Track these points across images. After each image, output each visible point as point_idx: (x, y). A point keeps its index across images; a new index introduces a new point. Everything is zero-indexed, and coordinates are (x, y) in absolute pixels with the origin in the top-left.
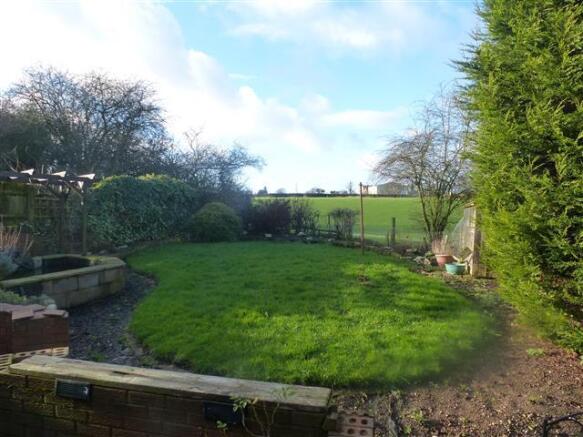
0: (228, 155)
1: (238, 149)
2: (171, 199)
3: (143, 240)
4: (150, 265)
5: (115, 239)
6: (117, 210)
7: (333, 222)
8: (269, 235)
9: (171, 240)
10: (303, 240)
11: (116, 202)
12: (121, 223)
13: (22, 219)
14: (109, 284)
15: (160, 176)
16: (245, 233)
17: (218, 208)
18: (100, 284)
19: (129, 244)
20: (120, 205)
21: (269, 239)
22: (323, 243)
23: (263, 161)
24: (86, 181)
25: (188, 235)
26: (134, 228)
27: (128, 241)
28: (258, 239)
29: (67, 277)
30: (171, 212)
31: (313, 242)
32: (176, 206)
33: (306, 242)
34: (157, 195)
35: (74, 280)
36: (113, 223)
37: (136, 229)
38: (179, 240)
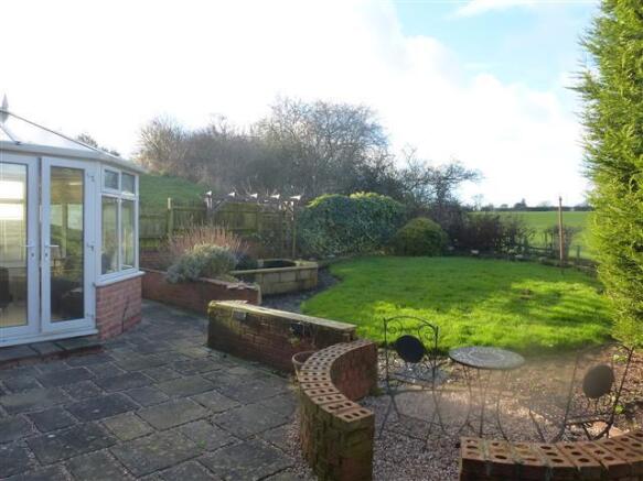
0: (445, 170)
1: (454, 163)
2: (378, 215)
3: (350, 251)
4: (344, 270)
5: (325, 249)
6: (328, 224)
7: (550, 240)
8: (475, 252)
9: (376, 253)
10: (512, 258)
11: (327, 218)
12: (331, 235)
13: (253, 231)
14: (303, 281)
15: (368, 194)
16: (451, 248)
17: (422, 223)
18: (296, 281)
19: (336, 254)
20: (330, 220)
21: (475, 255)
22: (534, 261)
23: (481, 174)
24: (295, 201)
25: (392, 249)
26: (343, 241)
27: (336, 251)
28: (462, 255)
29: (272, 273)
30: (378, 227)
31: (521, 260)
32: (383, 222)
33: (513, 260)
34: (364, 211)
35: (277, 275)
36: (324, 236)
37: (344, 242)
38: (383, 253)
